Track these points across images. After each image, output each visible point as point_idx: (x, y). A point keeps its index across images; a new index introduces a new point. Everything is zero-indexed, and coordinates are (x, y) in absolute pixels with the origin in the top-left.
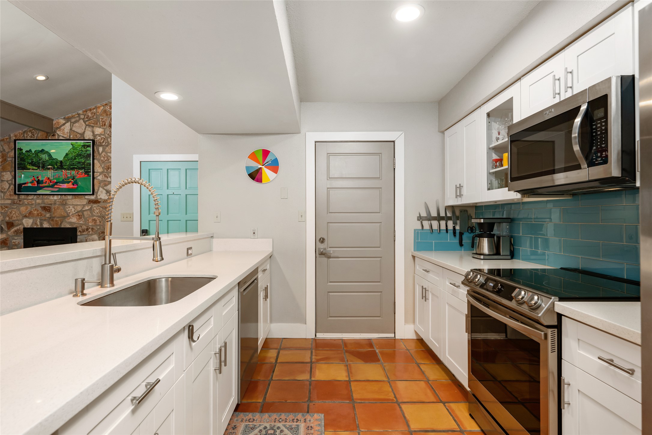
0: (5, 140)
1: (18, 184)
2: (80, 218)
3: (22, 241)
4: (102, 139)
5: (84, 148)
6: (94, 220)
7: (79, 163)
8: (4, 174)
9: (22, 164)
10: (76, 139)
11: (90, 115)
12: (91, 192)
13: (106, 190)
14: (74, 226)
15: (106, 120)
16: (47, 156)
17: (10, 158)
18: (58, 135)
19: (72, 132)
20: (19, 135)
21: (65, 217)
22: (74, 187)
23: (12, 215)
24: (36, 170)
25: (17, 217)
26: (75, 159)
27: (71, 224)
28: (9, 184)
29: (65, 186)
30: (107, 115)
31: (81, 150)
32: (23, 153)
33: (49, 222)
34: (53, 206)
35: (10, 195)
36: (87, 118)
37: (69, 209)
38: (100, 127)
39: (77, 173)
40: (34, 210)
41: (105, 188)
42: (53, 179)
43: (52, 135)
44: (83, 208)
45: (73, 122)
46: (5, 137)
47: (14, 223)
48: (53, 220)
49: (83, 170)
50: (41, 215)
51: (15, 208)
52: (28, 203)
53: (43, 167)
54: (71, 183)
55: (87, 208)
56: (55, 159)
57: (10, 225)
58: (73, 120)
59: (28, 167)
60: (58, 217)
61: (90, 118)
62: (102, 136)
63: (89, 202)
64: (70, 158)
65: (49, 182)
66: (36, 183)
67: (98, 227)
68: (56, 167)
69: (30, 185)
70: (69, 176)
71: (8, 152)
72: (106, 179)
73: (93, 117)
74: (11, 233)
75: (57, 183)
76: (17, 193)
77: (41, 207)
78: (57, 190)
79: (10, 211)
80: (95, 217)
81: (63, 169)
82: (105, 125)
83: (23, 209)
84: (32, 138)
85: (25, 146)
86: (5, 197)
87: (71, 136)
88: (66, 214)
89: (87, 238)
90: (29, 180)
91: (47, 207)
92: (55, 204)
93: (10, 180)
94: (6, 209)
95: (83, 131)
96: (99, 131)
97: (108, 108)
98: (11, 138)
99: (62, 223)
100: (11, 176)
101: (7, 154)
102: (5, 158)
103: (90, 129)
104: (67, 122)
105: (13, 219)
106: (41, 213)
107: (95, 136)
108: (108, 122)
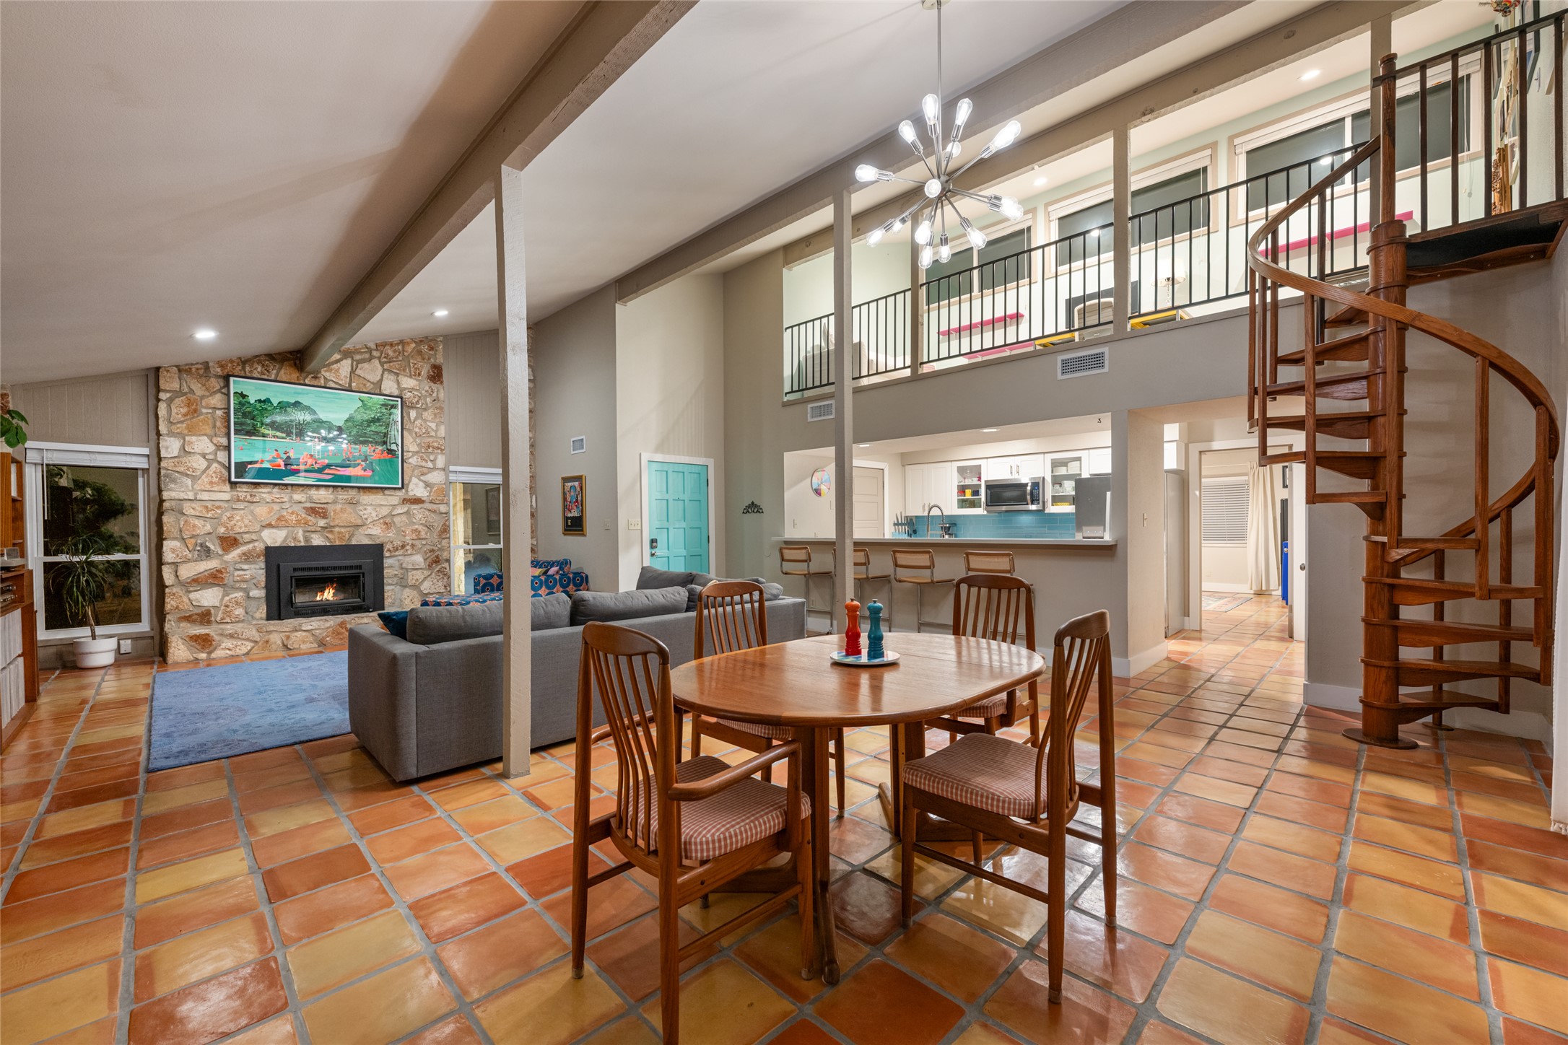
0: (194, 370)
1: (235, 463)
2: (388, 529)
3: (263, 572)
4: (414, 397)
5: (386, 409)
6: (416, 530)
7: (377, 433)
8: (191, 441)
9: (249, 424)
10: (364, 390)
11: (391, 353)
13: (424, 482)
14: (378, 542)
15: (422, 367)
16: (307, 414)
17: (207, 407)
18: (325, 378)
19: (354, 377)
20: (230, 365)
21: (357, 526)
22: (366, 473)
23: (232, 523)
24: (283, 438)
25: (246, 526)
26: (368, 426)
27: (371, 538)
28: (207, 460)
30: (424, 359)
31: (381, 412)
32: (249, 403)
33: (322, 536)
34: (330, 508)
35: (211, 483)
36: (385, 357)
37: (366, 512)
38: (411, 376)
39: (372, 450)
40: (288, 513)
41: (422, 478)
43: (313, 378)
44: (393, 511)
45: (356, 361)
46: (194, 364)
47: (239, 538)
48: (331, 532)
49: (384, 446)
50: (306, 523)
51: (239, 510)
52: (273, 500)
53: (300, 434)
54: (359, 467)
55: (399, 510)
56: (327, 421)
57: (229, 542)
58: (358, 357)
59: (264, 431)
60: (345, 527)
61: (390, 359)
62: (416, 393)
63: (403, 500)
64: (357, 423)
65: (312, 462)
66: (282, 464)
67: (423, 542)
71: (203, 397)
72: (423, 464)
73: (397, 357)
74: (234, 557)
76: (233, 479)
77: (304, 508)
79: (228, 514)
80: (417, 526)
81: (343, 441)
82: (419, 374)
83: (261, 511)
84: (266, 377)
86: (194, 487)
87: (354, 385)
88: (359, 522)
89: (402, 561)
91: (319, 508)
92: (335, 503)
93: (210, 453)
94: (219, 511)
95: (378, 378)
96: (408, 382)
97: (425, 348)
98: (212, 370)
99: (351, 536)
100: (216, 445)
101: (201, 400)
102: (194, 407)
103: (392, 377)
104: (346, 358)
105: (237, 530)
106: (304, 518)
107: (401, 390)
108: (425, 370)
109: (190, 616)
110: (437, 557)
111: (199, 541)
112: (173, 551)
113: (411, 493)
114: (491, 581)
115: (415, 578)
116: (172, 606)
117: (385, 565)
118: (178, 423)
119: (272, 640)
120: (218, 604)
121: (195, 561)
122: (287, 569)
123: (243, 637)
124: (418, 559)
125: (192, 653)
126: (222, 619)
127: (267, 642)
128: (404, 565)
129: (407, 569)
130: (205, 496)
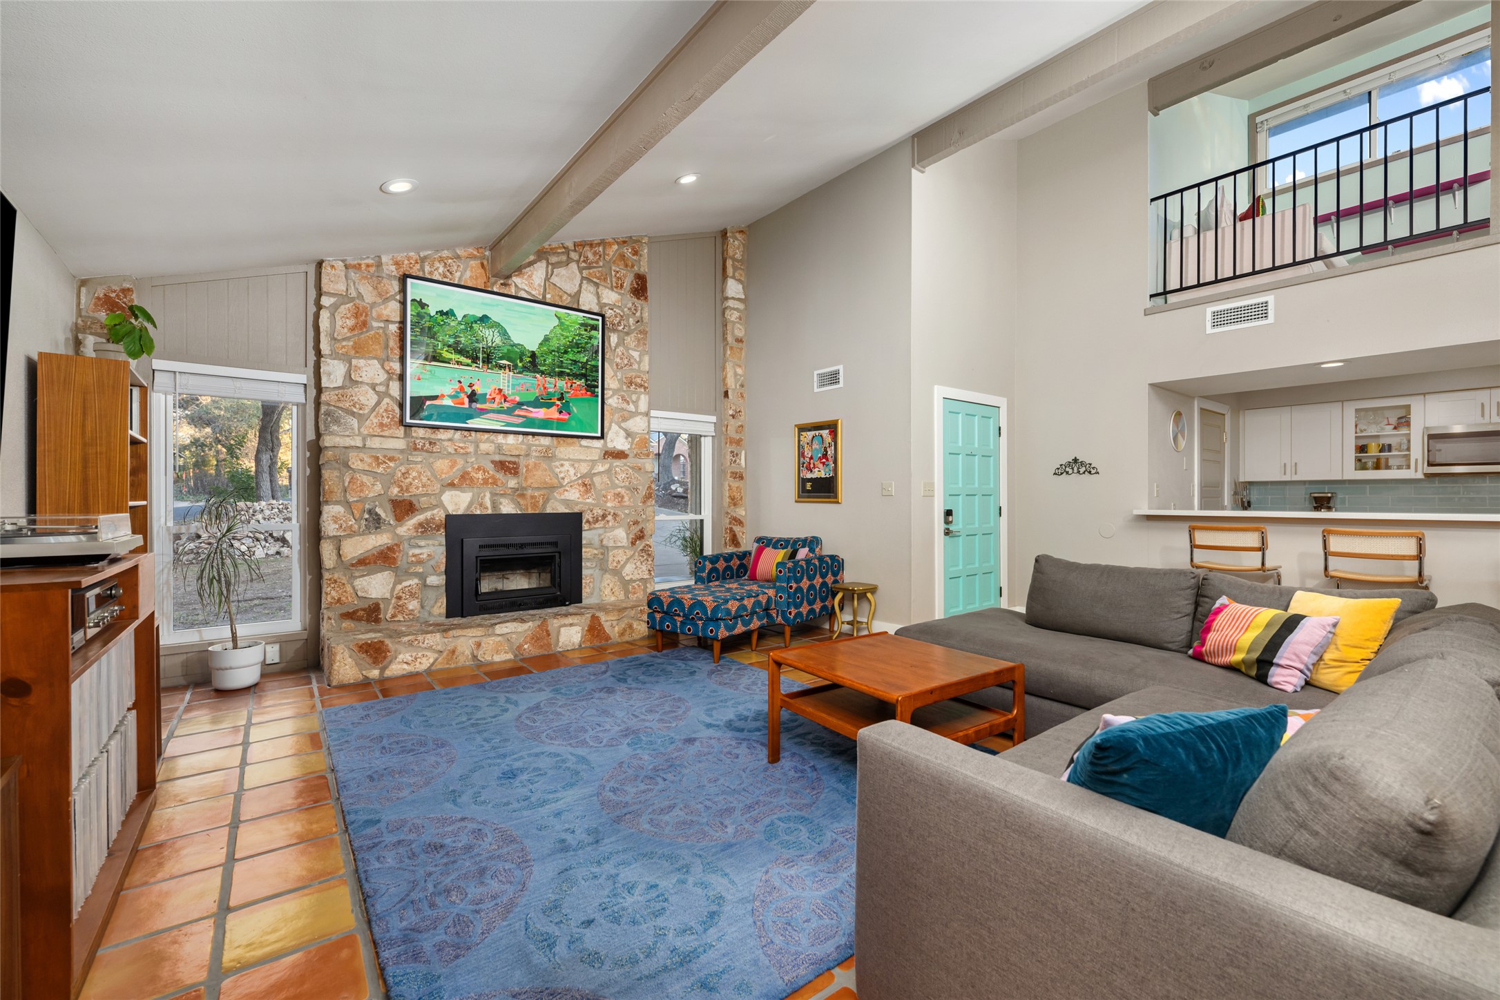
0: (363, 267)
1: (411, 397)
2: (587, 491)
3: (443, 549)
4: (616, 316)
5: (586, 330)
6: (618, 495)
7: (575, 362)
8: (359, 365)
9: (428, 344)
10: (560, 304)
11: (590, 256)
12: (597, 433)
13: (625, 430)
14: (576, 510)
15: (625, 276)
16: (496, 334)
17: (379, 319)
18: (516, 286)
19: (549, 285)
20: (406, 262)
21: (552, 488)
22: (561, 417)
23: (408, 480)
24: (468, 365)
25: (424, 486)
26: (566, 352)
27: (568, 505)
28: (377, 393)
29: (541, 413)
30: (626, 266)
31: (580, 335)
32: (429, 315)
33: (513, 501)
34: (522, 462)
35: (381, 425)
36: (584, 261)
37: (562, 469)
38: (612, 289)
39: (569, 385)
40: (473, 468)
41: (623, 425)
42: (513, 394)
43: (502, 284)
44: (592, 468)
45: (552, 264)
46: (364, 259)
47: (415, 502)
48: (522, 496)
49: (583, 380)
50: (495, 483)
51: (416, 463)
52: (456, 450)
53: (488, 360)
54: (554, 409)
55: (599, 467)
56: (519, 345)
57: (404, 508)
58: (554, 259)
59: (446, 355)
60: (538, 489)
61: (590, 264)
62: (618, 311)
63: (605, 454)
64: (553, 348)
65: (500, 399)
66: (466, 400)
67: (627, 511)
68: (520, 365)
69: (447, 402)
70: (551, 390)
71: (373, 305)
72: (625, 406)
74: (409, 529)
75: (520, 404)
76: (408, 420)
77: (493, 462)
78: (520, 421)
79: (403, 469)
80: (619, 489)
81: (538, 372)
82: (622, 286)
83: (441, 465)
84: (445, 280)
85: (436, 298)
86: (362, 430)
87: (548, 296)
88: (554, 481)
89: (603, 537)
90: (448, 389)
91: (509, 462)
92: (527, 455)
93: (380, 384)
94: (392, 464)
95: (576, 290)
96: (610, 297)
97: (628, 251)
98: (384, 267)
99: (546, 501)
100: (388, 372)
101: (372, 308)
102: (363, 318)
103: (592, 288)
104: (540, 261)
105: (413, 491)
106: (493, 477)
107: (602, 305)
108: (628, 281)
109: (355, 612)
110: (641, 531)
111: (367, 506)
112: (336, 519)
113: (610, 445)
114: (717, 565)
115: (616, 559)
116: (333, 598)
117: (584, 542)
118: (344, 339)
119: (460, 649)
120: (388, 595)
121: (363, 534)
122: (472, 546)
123: (425, 645)
124: (621, 535)
125: (361, 670)
126: (393, 616)
127: (453, 652)
128: (605, 542)
129: (607, 547)
130: (375, 443)
